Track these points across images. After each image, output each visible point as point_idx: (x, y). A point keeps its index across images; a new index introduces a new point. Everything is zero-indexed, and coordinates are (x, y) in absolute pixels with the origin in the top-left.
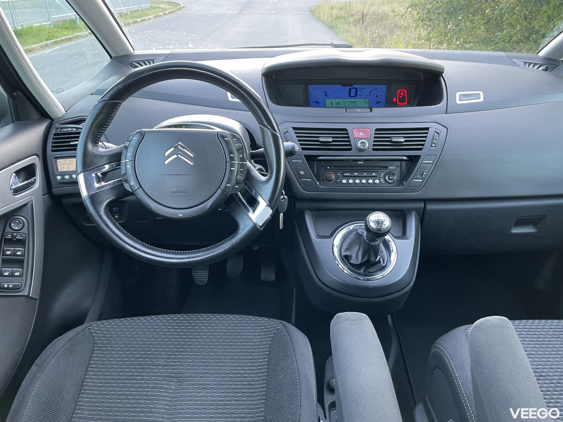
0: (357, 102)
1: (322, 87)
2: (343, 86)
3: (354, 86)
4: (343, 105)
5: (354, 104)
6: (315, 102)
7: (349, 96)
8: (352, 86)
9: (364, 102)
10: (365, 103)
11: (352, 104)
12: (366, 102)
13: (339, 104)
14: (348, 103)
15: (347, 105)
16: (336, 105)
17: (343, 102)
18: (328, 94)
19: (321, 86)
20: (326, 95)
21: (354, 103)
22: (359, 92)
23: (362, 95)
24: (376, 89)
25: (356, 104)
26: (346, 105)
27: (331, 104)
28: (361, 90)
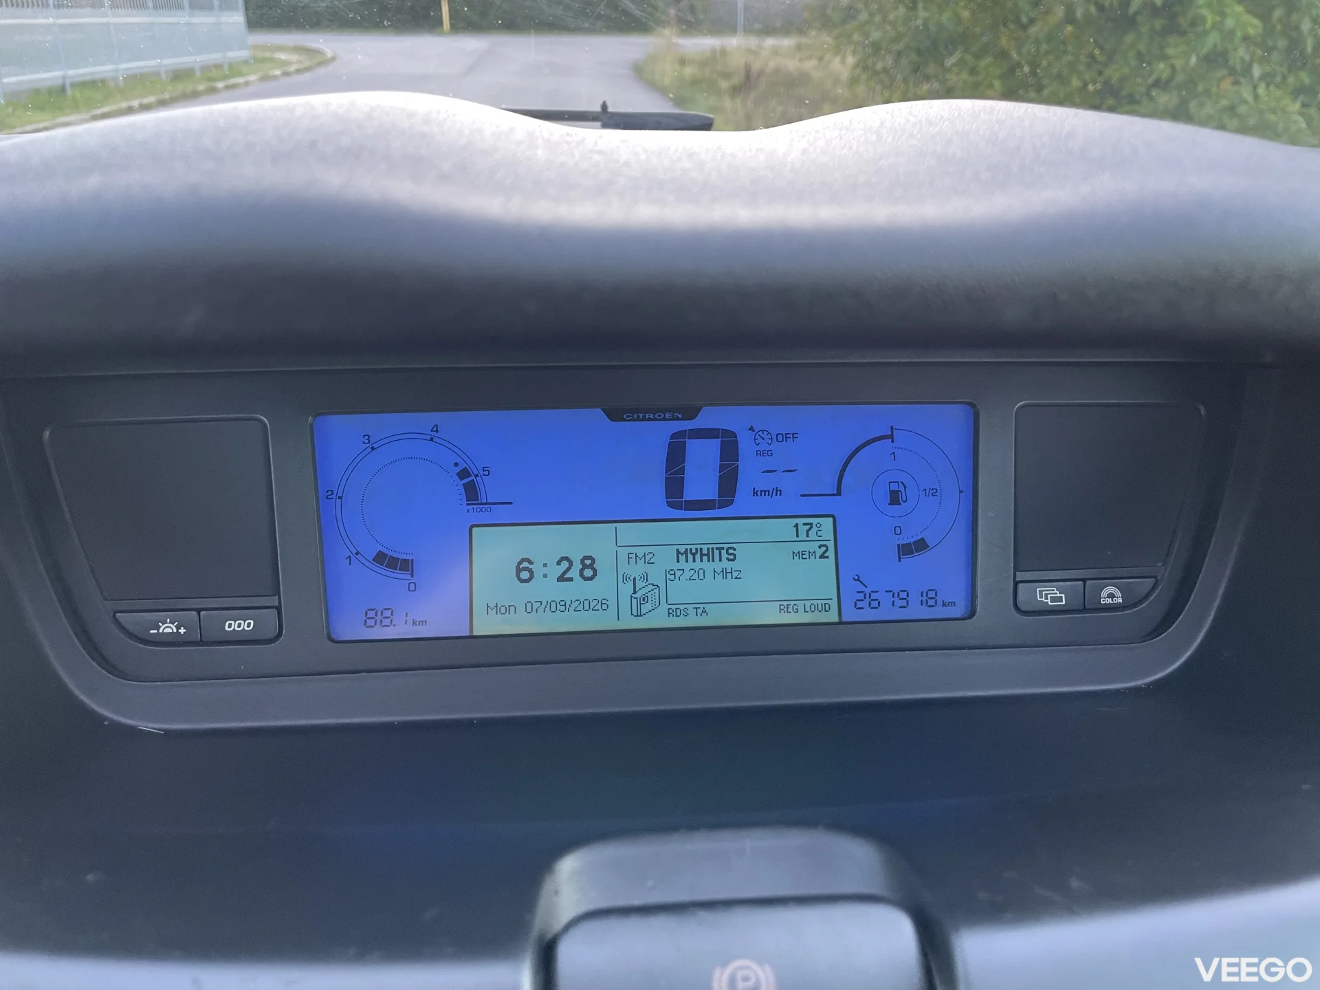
0: (740, 551)
1: (436, 429)
2: (614, 415)
3: (709, 418)
4: (625, 578)
5: (718, 566)
6: (380, 558)
7: (670, 505)
8: (691, 414)
9: (799, 547)
10: (801, 555)
11: (698, 565)
12: (813, 547)
13: (589, 563)
14: (666, 558)
15: (657, 576)
16: (561, 579)
17: (623, 552)
18: (490, 488)
19: (424, 420)
20: (472, 493)
21: (709, 555)
22: (750, 472)
23: (778, 491)
24: (891, 437)
25: (728, 565)
26: (645, 577)
27: (519, 570)
28: (764, 447)
